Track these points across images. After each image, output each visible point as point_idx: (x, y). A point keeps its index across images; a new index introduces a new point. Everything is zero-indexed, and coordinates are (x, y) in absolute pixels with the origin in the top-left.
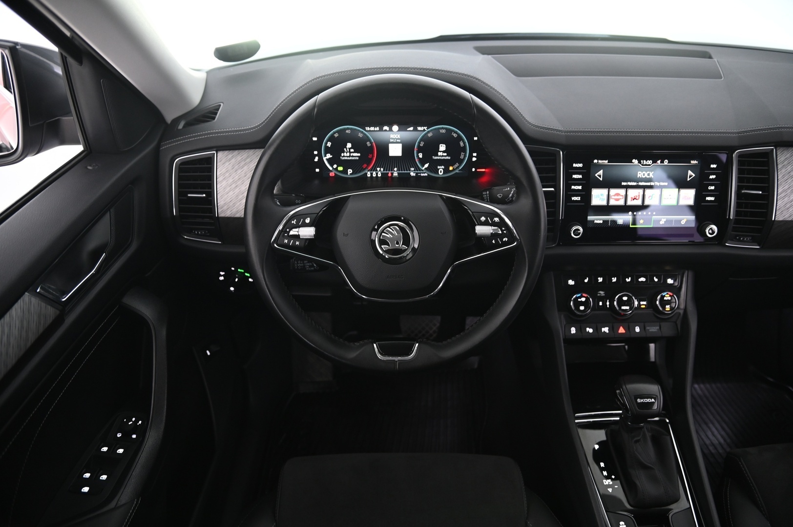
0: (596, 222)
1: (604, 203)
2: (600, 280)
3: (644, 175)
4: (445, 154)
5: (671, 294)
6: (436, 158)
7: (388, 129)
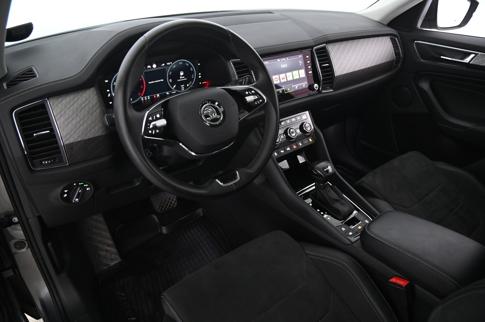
3: (284, 66)
4: (184, 77)
5: (308, 122)
6: (179, 80)
7: (150, 67)
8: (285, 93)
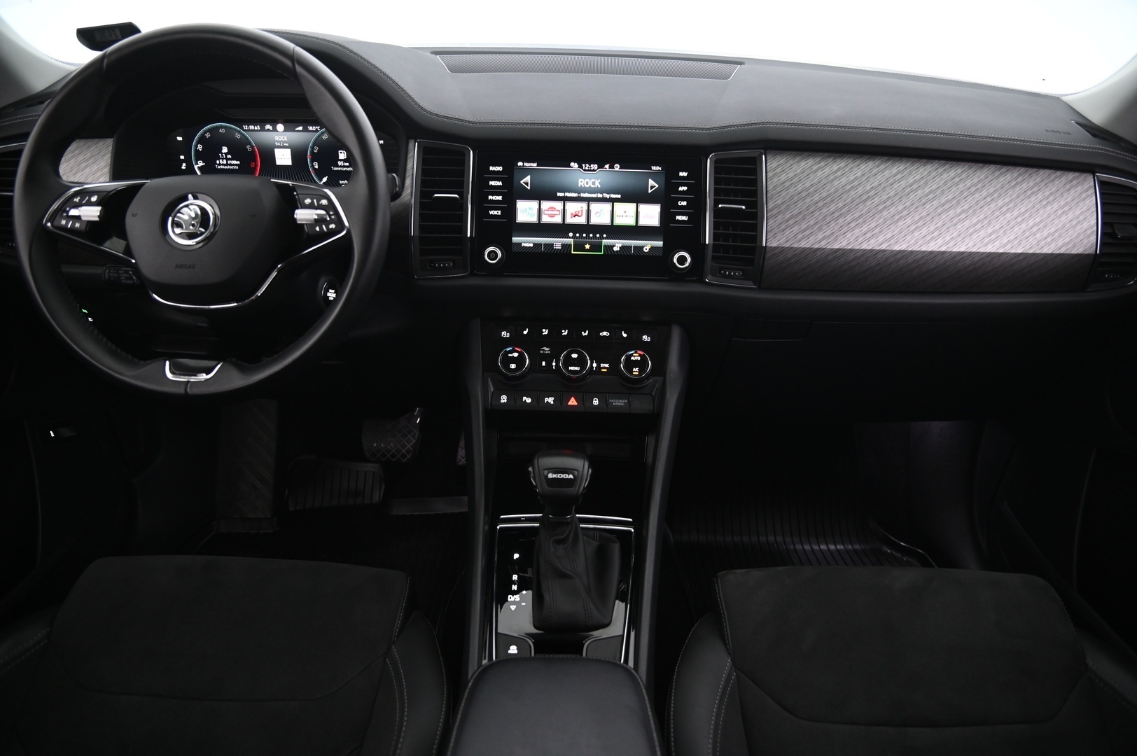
0: (523, 245)
1: (534, 219)
2: (545, 332)
3: (587, 183)
4: (347, 164)
5: (642, 353)
6: (336, 169)
7: (271, 129)
8: (573, 252)
